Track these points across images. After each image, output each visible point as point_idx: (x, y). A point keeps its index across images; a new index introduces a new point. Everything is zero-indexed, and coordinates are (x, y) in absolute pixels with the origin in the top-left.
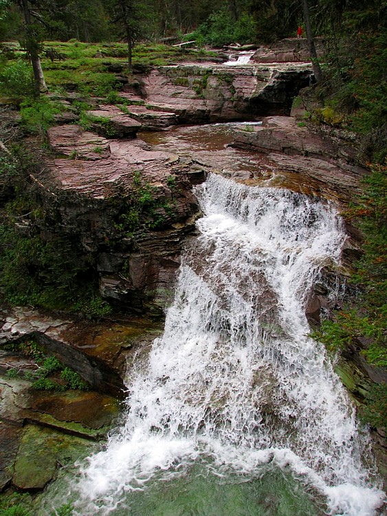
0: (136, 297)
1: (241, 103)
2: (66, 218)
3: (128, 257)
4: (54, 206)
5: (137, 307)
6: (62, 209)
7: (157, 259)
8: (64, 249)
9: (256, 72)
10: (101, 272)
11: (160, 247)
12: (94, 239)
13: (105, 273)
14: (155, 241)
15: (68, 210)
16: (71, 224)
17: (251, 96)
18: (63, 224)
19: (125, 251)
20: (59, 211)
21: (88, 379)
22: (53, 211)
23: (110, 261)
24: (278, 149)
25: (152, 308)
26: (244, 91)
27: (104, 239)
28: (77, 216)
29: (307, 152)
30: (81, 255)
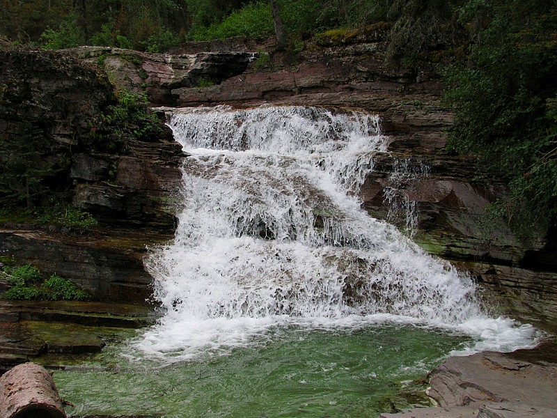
0: (136, 202)
1: (157, 90)
2: (38, 96)
3: (118, 159)
4: (21, 78)
5: (133, 219)
6: (35, 81)
7: (152, 167)
8: (33, 135)
9: (170, 59)
10: (75, 178)
11: (153, 156)
12: (75, 128)
13: (81, 181)
14: (145, 148)
15: (43, 84)
16: (45, 104)
17: (171, 81)
18: (34, 102)
19: (112, 152)
20: (28, 84)
21: (88, 287)
22: (18, 84)
23: (90, 165)
24: (256, 95)
25: (158, 215)
26: (159, 76)
27: (88, 129)
28: (57, 92)
29: (301, 88)
30: (46, 156)
